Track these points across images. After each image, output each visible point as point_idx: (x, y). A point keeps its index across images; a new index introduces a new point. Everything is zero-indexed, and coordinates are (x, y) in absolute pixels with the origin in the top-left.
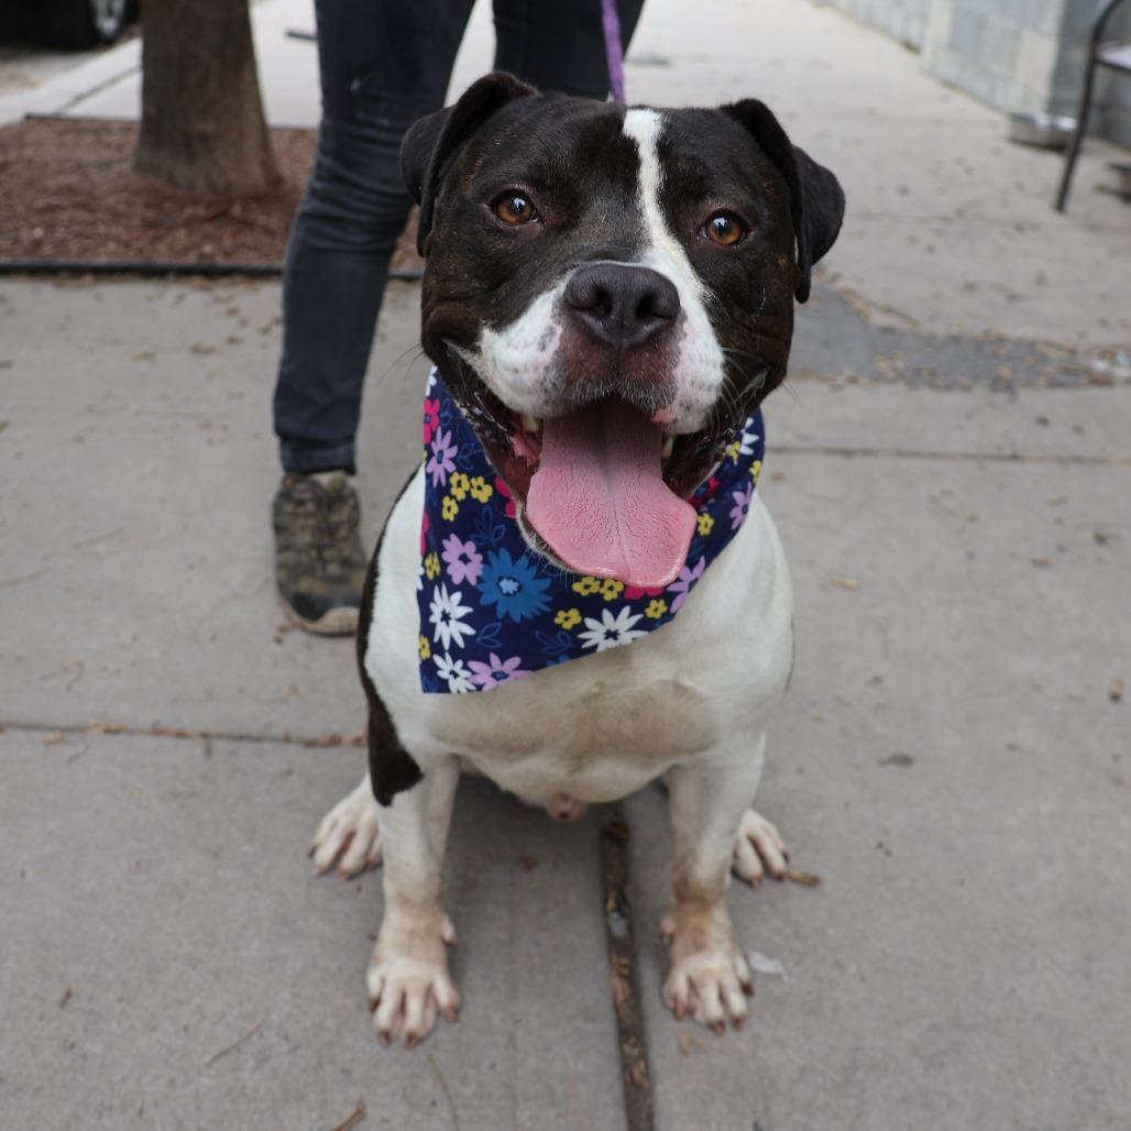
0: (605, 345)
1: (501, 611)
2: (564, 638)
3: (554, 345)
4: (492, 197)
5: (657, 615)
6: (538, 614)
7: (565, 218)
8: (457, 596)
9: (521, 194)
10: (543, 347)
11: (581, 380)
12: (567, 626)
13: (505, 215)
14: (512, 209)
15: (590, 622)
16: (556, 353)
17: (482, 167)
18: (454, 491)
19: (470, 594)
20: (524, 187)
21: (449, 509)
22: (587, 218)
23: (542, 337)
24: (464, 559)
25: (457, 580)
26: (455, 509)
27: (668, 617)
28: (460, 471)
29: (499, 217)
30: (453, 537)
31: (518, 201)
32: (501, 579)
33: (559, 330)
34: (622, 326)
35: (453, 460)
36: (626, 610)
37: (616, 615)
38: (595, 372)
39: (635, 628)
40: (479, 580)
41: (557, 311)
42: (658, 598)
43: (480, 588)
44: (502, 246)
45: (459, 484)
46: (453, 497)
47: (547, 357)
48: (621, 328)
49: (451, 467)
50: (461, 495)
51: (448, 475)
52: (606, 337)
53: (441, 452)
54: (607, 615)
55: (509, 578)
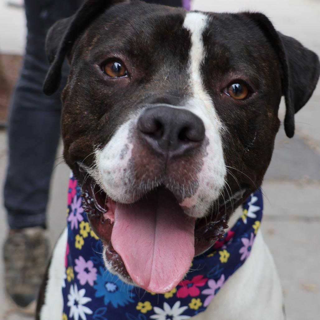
0: (159, 155)
1: (106, 301)
2: (142, 317)
3: (128, 156)
4: (101, 61)
5: (196, 308)
6: (127, 303)
7: (143, 75)
8: (83, 292)
9: (118, 60)
10: (122, 157)
11: (144, 176)
12: (144, 311)
13: (109, 72)
14: (113, 68)
15: (157, 310)
16: (130, 160)
17: (96, 43)
18: (82, 232)
19: (90, 291)
20: (120, 56)
21: (79, 242)
22: (156, 77)
23: (122, 151)
24: (87, 270)
25: (83, 282)
26: (82, 242)
27: (202, 309)
28: (85, 220)
29: (105, 73)
30: (81, 258)
31: (116, 64)
32: (106, 283)
33: (131, 146)
34: (169, 144)
35: (82, 214)
36: (178, 304)
37: (171, 306)
38: (152, 171)
39: (184, 314)
40: (95, 283)
41: (131, 134)
42: (196, 298)
43: (95, 287)
44: (105, 92)
45: (84, 228)
46: (81, 235)
47: (125, 163)
48: (168, 146)
49: (81, 218)
50: (85, 235)
51: (79, 223)
52: (159, 150)
53: (76, 210)
54: (166, 306)
55: (111, 283)
